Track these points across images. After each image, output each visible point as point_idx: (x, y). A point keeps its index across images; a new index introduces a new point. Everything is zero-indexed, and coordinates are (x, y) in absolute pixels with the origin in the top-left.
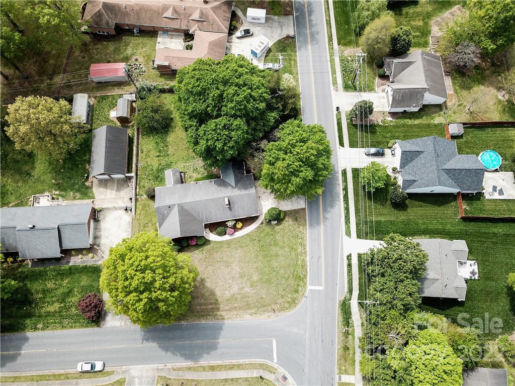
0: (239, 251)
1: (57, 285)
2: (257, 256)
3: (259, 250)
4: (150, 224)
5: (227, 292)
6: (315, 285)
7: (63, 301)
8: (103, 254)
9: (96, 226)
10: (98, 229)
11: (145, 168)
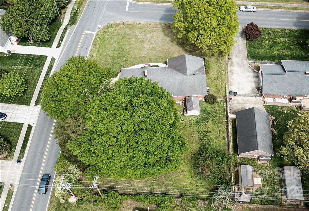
0: (143, 55)
1: (282, 52)
2: (129, 51)
3: (127, 55)
4: (213, 79)
5: (155, 34)
6: (90, 34)
7: (275, 43)
8: (249, 66)
9: (258, 85)
10: (256, 83)
11: (220, 123)
